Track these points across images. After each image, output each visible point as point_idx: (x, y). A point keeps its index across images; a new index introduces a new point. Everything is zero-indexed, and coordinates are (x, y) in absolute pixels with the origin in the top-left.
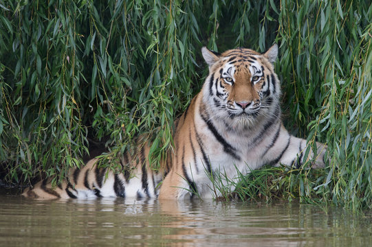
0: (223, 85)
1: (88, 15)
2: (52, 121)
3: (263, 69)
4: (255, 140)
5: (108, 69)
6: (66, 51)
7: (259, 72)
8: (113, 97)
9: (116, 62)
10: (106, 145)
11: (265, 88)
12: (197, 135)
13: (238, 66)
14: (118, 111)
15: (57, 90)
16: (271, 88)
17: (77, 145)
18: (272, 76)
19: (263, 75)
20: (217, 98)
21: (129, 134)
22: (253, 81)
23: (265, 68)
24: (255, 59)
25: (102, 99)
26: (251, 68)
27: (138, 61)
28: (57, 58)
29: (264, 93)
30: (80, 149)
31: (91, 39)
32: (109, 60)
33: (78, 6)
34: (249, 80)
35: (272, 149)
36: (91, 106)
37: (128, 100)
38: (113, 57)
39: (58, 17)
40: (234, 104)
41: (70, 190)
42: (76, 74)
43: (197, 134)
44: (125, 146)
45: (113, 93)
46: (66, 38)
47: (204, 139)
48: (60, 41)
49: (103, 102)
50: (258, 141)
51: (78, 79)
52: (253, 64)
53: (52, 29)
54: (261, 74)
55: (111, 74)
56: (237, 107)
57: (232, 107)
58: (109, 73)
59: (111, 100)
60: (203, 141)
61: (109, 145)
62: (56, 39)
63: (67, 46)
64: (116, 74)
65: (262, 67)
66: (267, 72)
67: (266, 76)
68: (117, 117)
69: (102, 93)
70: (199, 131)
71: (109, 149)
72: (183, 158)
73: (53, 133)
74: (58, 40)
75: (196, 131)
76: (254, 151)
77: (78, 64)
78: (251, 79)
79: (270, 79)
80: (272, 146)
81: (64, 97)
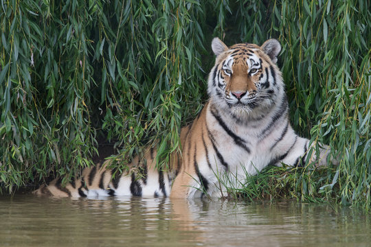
0: (223, 76)
1: (98, 22)
2: (63, 123)
3: (261, 62)
4: (264, 132)
5: (116, 73)
6: (79, 55)
7: (257, 65)
8: (121, 101)
9: (124, 66)
10: (115, 147)
11: (263, 80)
12: (209, 133)
13: (237, 59)
14: (125, 114)
15: (70, 93)
16: (271, 80)
17: (87, 146)
18: (272, 68)
19: (261, 68)
20: (219, 89)
21: (137, 137)
22: (251, 72)
23: (263, 61)
24: (253, 52)
25: (111, 102)
26: (248, 61)
27: (144, 65)
28: (70, 62)
29: (263, 85)
30: (90, 149)
31: (100, 44)
32: (118, 65)
33: (89, 12)
34: (246, 71)
35: (281, 142)
36: (100, 109)
37: (135, 104)
38: (121, 62)
39: (70, 24)
40: (230, 94)
41: (83, 190)
42: (86, 78)
43: (209, 131)
44: (133, 148)
45: (121, 97)
46: (79, 43)
47: (216, 135)
48: (73, 46)
49: (112, 105)
50: (267, 133)
51: (88, 83)
52: (251, 57)
53: (65, 35)
54: (259, 66)
55: (120, 78)
56: (232, 97)
57: (228, 97)
58: (117, 77)
59: (120, 103)
60: (215, 138)
61: (117, 147)
62: (69, 44)
63: (80, 52)
64: (124, 78)
65: (260, 60)
66: (265, 65)
67: (264, 68)
68: (125, 119)
69: (111, 96)
70: (211, 128)
71: (118, 152)
72: (195, 156)
73: (65, 135)
74: (71, 45)
75: (207, 129)
76: (264, 143)
77: (88, 68)
78: (248, 71)
79: (269, 71)
80: (281, 139)
81: (77, 99)
